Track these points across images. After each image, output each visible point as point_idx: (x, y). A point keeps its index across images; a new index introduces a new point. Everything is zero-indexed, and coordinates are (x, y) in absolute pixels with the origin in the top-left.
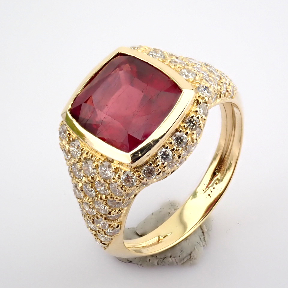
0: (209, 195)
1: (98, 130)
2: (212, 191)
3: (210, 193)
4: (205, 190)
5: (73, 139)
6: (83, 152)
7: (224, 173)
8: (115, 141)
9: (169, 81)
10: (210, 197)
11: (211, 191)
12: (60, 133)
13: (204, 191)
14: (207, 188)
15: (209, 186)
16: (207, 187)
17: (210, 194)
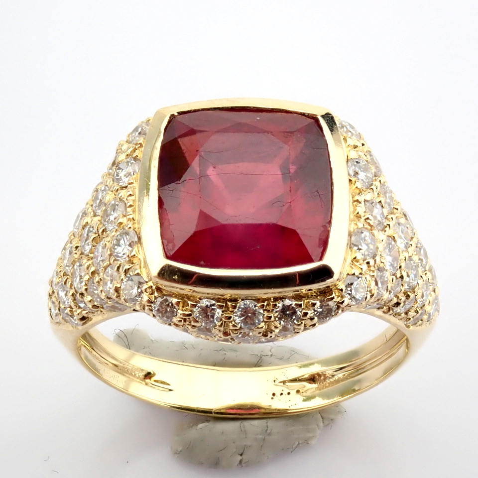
0: (274, 395)
1: (169, 185)
2: (282, 394)
3: (278, 394)
4: (277, 382)
5: (137, 156)
6: (129, 186)
7: (323, 389)
8: (170, 225)
9: (324, 226)
10: (272, 398)
11: (282, 392)
12: (136, 130)
13: (275, 381)
14: (282, 384)
15: (287, 384)
16: (284, 382)
17: (276, 395)
